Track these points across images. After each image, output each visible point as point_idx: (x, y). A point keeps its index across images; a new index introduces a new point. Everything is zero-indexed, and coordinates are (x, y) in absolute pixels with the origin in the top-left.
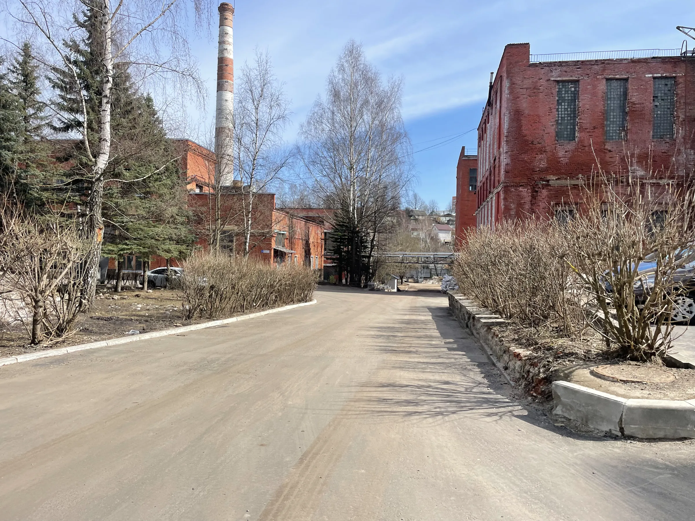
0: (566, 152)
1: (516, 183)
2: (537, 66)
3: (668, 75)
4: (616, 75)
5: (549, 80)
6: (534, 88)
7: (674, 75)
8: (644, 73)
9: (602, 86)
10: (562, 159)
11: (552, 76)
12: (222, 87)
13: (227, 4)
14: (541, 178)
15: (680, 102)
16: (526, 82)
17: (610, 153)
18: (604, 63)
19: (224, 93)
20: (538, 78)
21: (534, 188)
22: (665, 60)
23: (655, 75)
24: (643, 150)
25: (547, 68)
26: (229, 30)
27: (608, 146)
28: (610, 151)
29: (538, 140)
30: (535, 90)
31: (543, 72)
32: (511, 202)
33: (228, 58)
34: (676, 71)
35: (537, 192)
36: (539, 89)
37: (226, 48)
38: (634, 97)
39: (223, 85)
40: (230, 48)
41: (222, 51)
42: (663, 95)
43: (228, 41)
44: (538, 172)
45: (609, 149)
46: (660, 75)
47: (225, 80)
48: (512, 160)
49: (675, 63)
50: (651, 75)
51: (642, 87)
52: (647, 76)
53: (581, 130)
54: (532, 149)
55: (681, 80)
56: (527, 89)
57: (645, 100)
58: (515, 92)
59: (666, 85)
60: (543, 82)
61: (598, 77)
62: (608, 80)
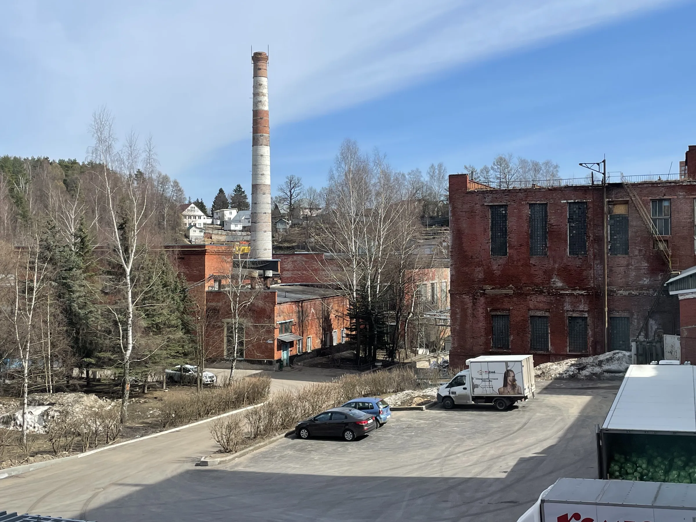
0: (499, 265)
1: (460, 291)
2: (473, 193)
3: (579, 201)
4: (537, 201)
5: (483, 205)
6: (472, 212)
7: (584, 201)
8: (560, 199)
9: (527, 211)
10: (496, 272)
11: (485, 202)
12: (257, 141)
13: (260, 54)
14: (480, 288)
15: (590, 224)
16: (465, 206)
17: (534, 267)
18: (526, 191)
19: (260, 148)
20: (474, 203)
21: (474, 295)
22: (576, 188)
23: (569, 201)
24: (561, 265)
25: (482, 195)
26: (264, 81)
27: (532, 262)
28: (534, 265)
29: (476, 255)
30: (472, 214)
31: (478, 199)
32: (456, 307)
33: (263, 110)
34: (586, 198)
35: (476, 299)
36: (475, 212)
37: (259, 100)
38: (552, 219)
39: (258, 139)
40: (265, 99)
41: (256, 103)
42: (577, 217)
43: (262, 93)
44: (477, 282)
45: (534, 263)
46: (573, 201)
47: (259, 134)
48: (456, 272)
49: (585, 191)
50: (565, 201)
51: (558, 211)
52: (562, 202)
53: (511, 247)
54: (471, 263)
55: (591, 205)
56: (466, 212)
57: (562, 222)
58: (457, 215)
59: (580, 209)
60: (478, 206)
61: (522, 203)
62: (531, 205)
